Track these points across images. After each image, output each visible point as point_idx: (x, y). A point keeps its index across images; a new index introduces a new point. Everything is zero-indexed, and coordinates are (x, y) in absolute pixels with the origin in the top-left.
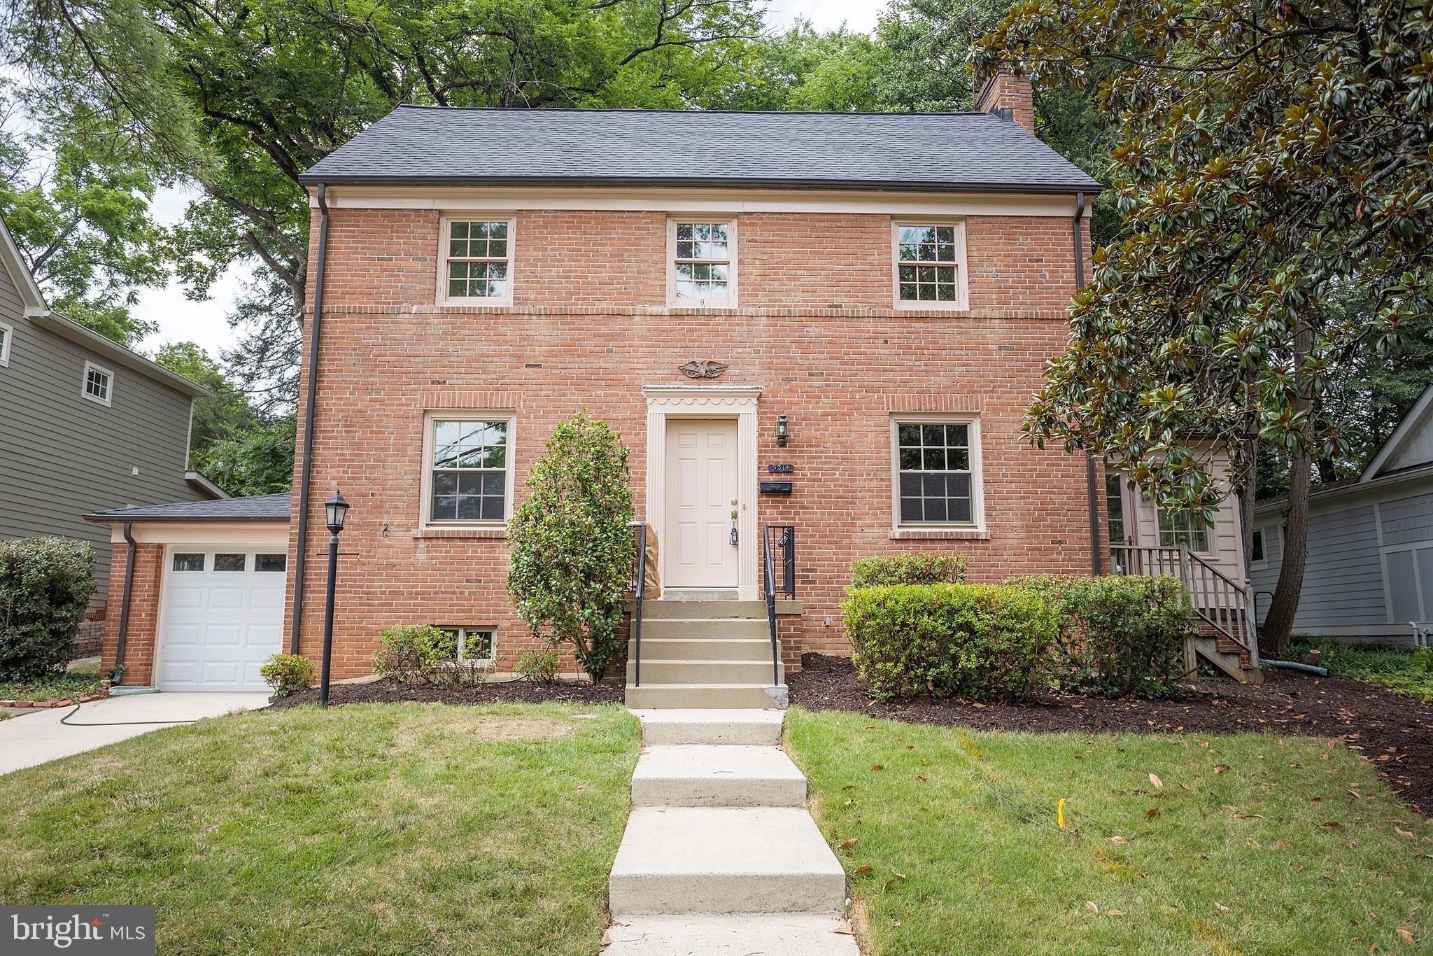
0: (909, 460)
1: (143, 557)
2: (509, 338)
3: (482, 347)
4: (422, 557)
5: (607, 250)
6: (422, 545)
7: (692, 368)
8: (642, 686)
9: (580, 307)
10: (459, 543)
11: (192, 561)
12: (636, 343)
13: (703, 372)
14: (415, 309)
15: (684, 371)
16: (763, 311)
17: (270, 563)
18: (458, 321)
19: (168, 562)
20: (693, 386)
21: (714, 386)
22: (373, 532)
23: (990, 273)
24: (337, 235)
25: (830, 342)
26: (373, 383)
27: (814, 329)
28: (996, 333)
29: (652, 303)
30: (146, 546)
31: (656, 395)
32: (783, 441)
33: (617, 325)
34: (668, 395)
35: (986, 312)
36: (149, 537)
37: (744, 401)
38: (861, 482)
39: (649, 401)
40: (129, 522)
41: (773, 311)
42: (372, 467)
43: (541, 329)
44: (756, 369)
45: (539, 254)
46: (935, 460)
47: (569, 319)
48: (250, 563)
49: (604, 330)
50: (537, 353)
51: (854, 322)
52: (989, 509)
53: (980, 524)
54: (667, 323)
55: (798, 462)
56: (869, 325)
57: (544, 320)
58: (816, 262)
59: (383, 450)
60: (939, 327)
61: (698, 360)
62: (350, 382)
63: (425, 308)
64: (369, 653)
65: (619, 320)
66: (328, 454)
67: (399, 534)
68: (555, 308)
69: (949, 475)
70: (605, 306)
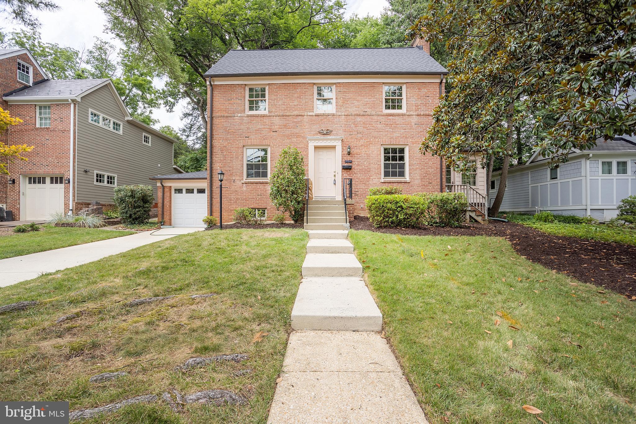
0: (387, 159)
1: (166, 190)
2: (267, 123)
3: (259, 126)
4: (245, 189)
5: (296, 95)
6: (244, 185)
7: (322, 131)
8: (308, 224)
9: (288, 114)
10: (255, 184)
11: (179, 191)
12: (305, 124)
13: (325, 133)
14: (239, 115)
15: (320, 133)
16: (343, 113)
17: (201, 191)
18: (252, 118)
19: (173, 191)
20: (322, 137)
21: (329, 137)
22: (231, 182)
23: (413, 101)
24: (215, 93)
25: (363, 123)
26: (228, 138)
27: (359, 119)
28: (414, 119)
29: (310, 112)
30: (167, 187)
31: (311, 140)
32: (349, 153)
33: (299, 118)
34: (315, 140)
35: (412, 113)
36: (167, 184)
37: (338, 141)
38: (372, 166)
39: (309, 142)
40: (161, 180)
41: (346, 113)
42: (229, 163)
43: (277, 120)
44: (341, 132)
45: (275, 97)
46: (394, 159)
47: (285, 117)
48: (195, 191)
49: (295, 120)
50: (276, 128)
51: (371, 117)
52: (410, 173)
53: (407, 178)
54: (314, 118)
55: (353, 160)
56: (375, 117)
57: (277, 118)
58: (359, 98)
59: (232, 158)
60: (397, 118)
61: (324, 129)
62: (222, 138)
63: (242, 115)
64: (231, 216)
65: (300, 117)
66: (217, 159)
67: (238, 182)
68: (281, 114)
69: (398, 163)
70: (296, 113)
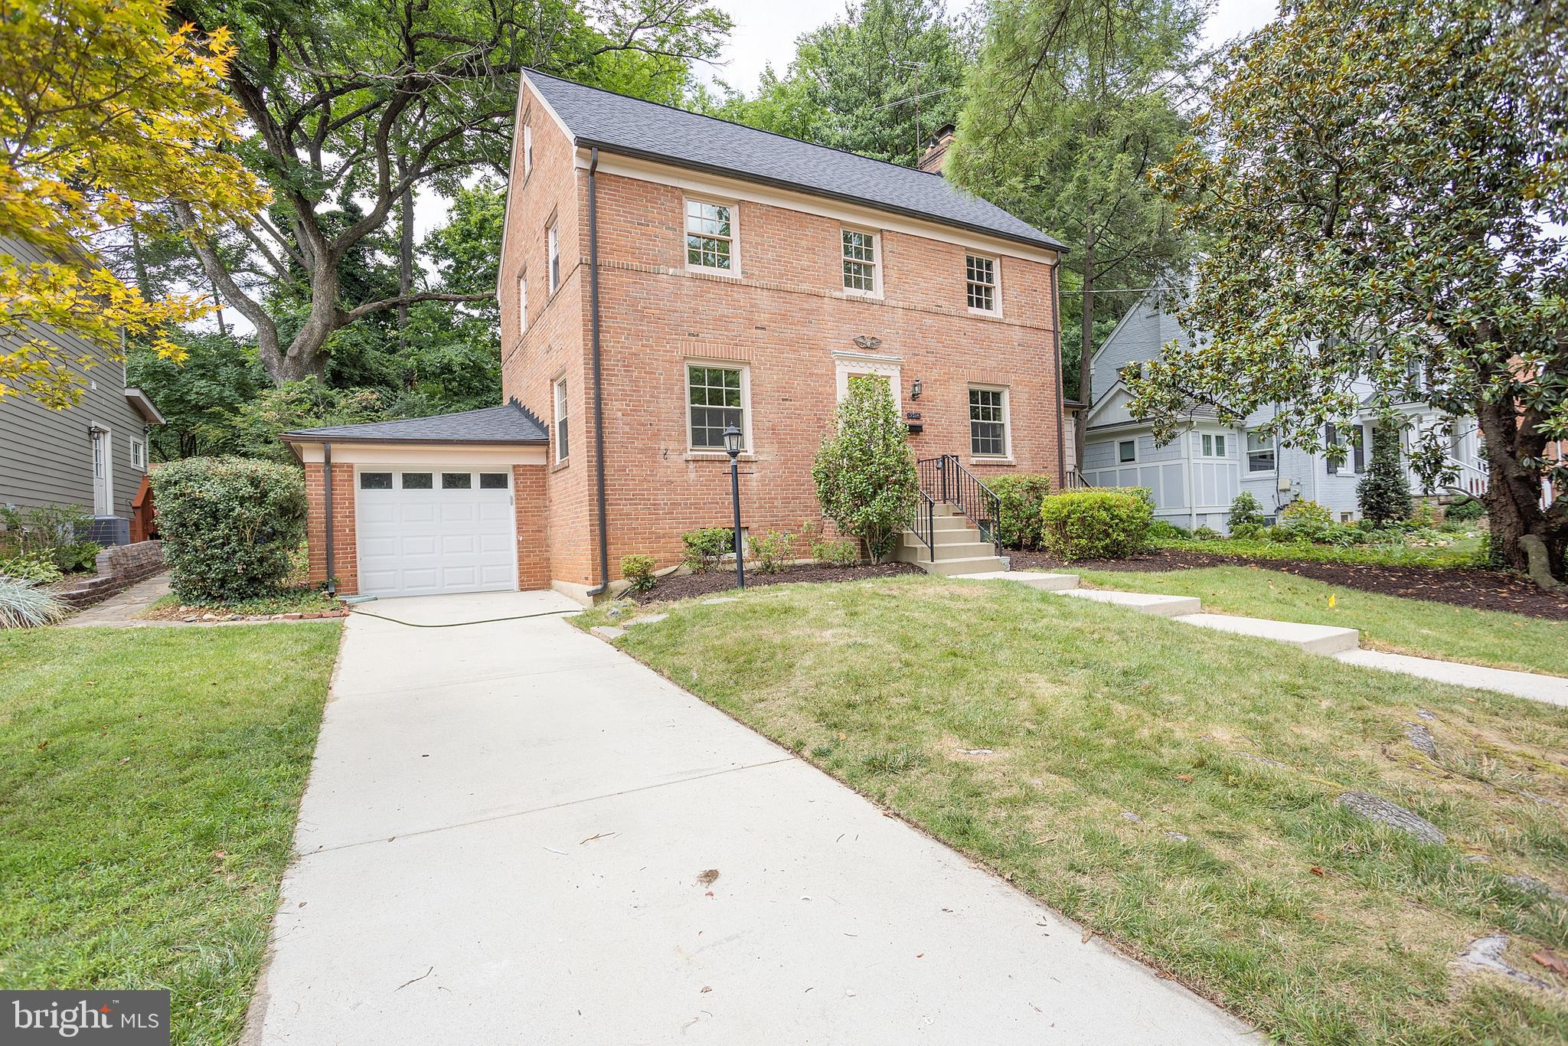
1: (339, 476)
2: (742, 304)
3: (723, 310)
4: (692, 476)
5: (804, 243)
6: (692, 465)
7: (861, 340)
8: (936, 562)
9: (789, 286)
10: (718, 464)
11: (376, 480)
12: (826, 318)
13: (869, 344)
14: (671, 271)
15: (857, 343)
16: (901, 304)
18: (706, 285)
19: (357, 481)
20: (862, 354)
21: (874, 355)
22: (654, 455)
23: (1011, 293)
24: (602, 196)
25: (937, 331)
26: (643, 331)
27: (929, 320)
28: (1017, 334)
29: (836, 289)
30: (341, 465)
31: (842, 358)
32: (914, 397)
33: (814, 303)
34: (851, 359)
35: (1013, 321)
36: (341, 456)
37: (893, 367)
38: (955, 427)
39: (837, 362)
40: (326, 442)
41: (906, 305)
42: (649, 402)
43: (764, 299)
44: (897, 345)
45: (759, 240)
47: (782, 294)
49: (806, 306)
50: (762, 318)
51: (949, 319)
52: (1014, 447)
53: (1010, 457)
54: (845, 305)
55: (923, 413)
56: (956, 321)
57: (765, 293)
58: (927, 273)
59: (655, 388)
60: (990, 327)
61: (866, 335)
62: (625, 328)
63: (678, 272)
64: (659, 552)
65: (815, 299)
66: (613, 389)
67: (673, 457)
68: (773, 285)
70: (805, 287)
